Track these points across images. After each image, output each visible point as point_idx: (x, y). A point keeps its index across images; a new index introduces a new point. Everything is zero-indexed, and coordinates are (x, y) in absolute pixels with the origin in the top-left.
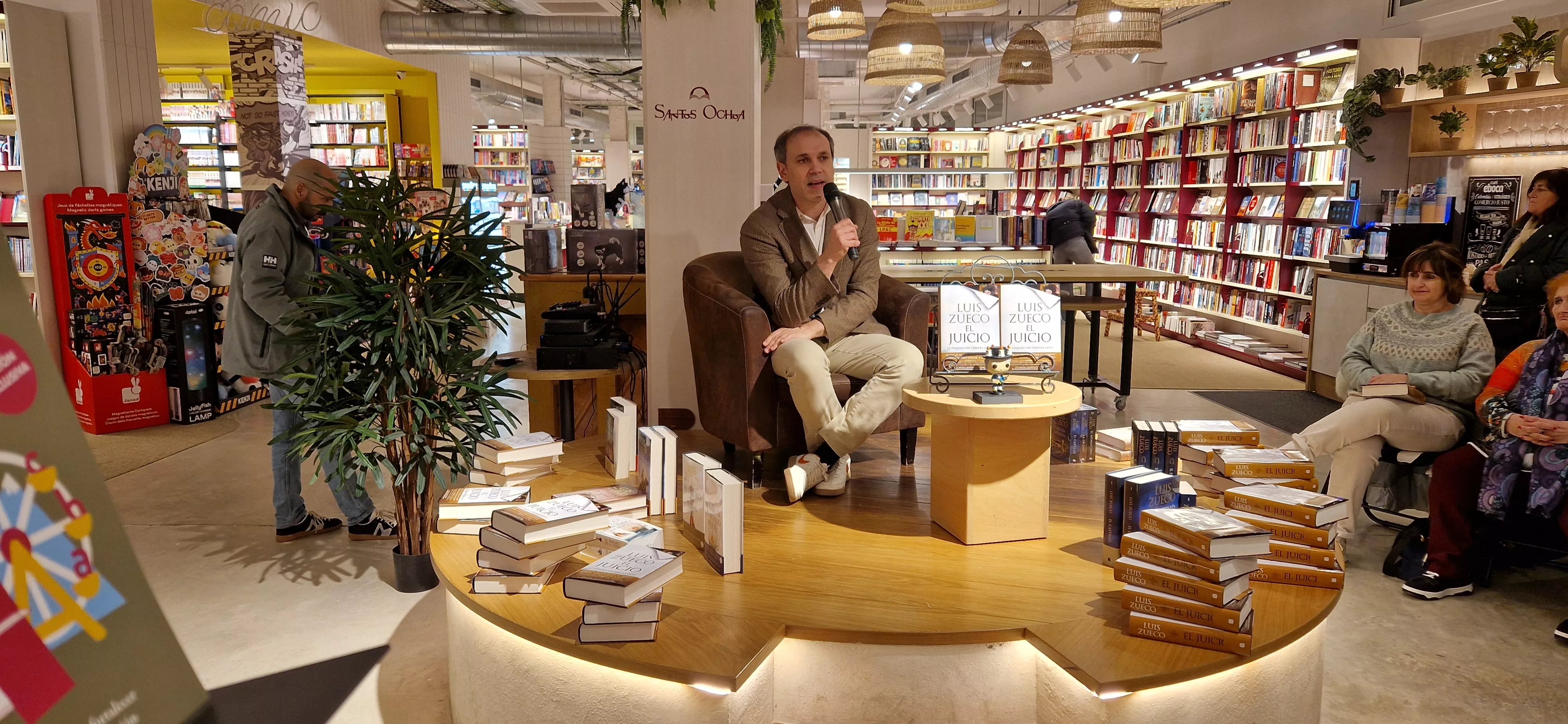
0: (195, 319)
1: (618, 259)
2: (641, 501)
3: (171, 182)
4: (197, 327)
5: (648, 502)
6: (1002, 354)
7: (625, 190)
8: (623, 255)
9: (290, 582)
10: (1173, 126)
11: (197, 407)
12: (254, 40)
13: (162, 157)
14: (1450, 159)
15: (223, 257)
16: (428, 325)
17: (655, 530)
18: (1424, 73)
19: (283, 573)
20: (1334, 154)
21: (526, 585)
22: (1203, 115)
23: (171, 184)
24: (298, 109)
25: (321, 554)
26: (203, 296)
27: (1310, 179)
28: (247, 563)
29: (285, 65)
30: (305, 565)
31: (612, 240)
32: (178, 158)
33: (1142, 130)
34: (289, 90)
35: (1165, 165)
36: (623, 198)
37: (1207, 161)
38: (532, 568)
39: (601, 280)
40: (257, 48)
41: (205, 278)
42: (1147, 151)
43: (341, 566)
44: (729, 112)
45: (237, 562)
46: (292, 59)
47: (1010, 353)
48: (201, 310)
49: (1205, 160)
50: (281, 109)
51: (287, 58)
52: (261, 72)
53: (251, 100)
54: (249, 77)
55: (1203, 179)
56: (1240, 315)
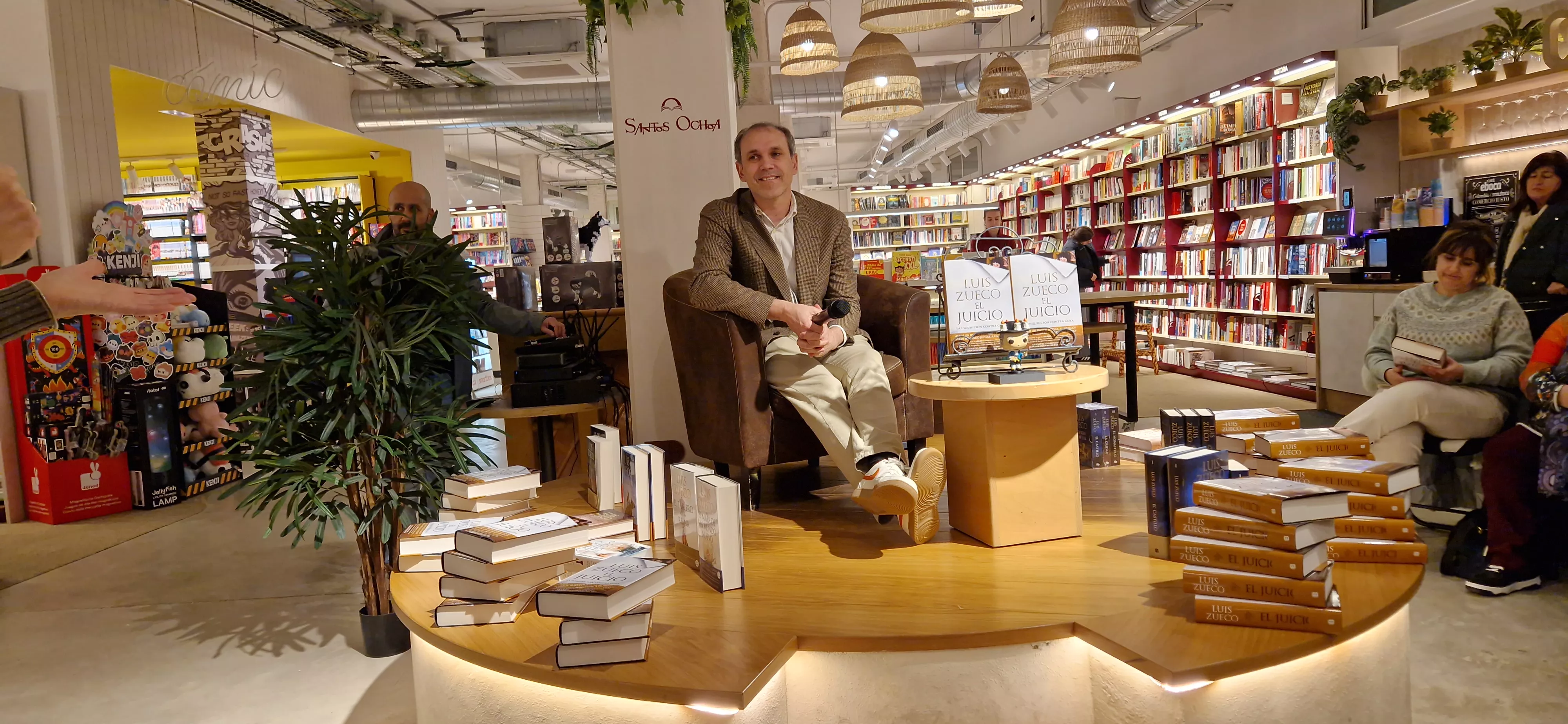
0: (157, 398)
1: (595, 293)
2: (628, 526)
3: (132, 260)
4: (160, 406)
5: (635, 526)
6: (1018, 328)
7: (600, 223)
8: (601, 288)
9: (247, 656)
10: (1153, 159)
11: (161, 491)
12: (220, 120)
13: (123, 234)
14: (1441, 161)
15: (188, 333)
16: (389, 356)
17: (643, 548)
18: (1406, 78)
19: (240, 646)
20: (1321, 168)
21: (496, 614)
22: (1182, 145)
23: (133, 262)
24: (267, 187)
25: (285, 625)
26: (166, 374)
27: (1299, 196)
28: (202, 639)
29: (253, 143)
30: (266, 637)
31: (588, 274)
32: (140, 235)
33: (1121, 167)
34: (257, 168)
35: (1148, 199)
36: (599, 232)
37: (1191, 191)
38: (504, 592)
39: (579, 315)
40: (224, 128)
41: (169, 354)
42: (1128, 187)
43: (306, 635)
44: (703, 123)
45: (190, 639)
46: (261, 137)
47: (1027, 327)
48: (164, 388)
49: (1188, 190)
50: (250, 187)
51: (255, 136)
52: (228, 151)
53: (219, 180)
54: (216, 157)
55: (1188, 208)
56: (1239, 341)
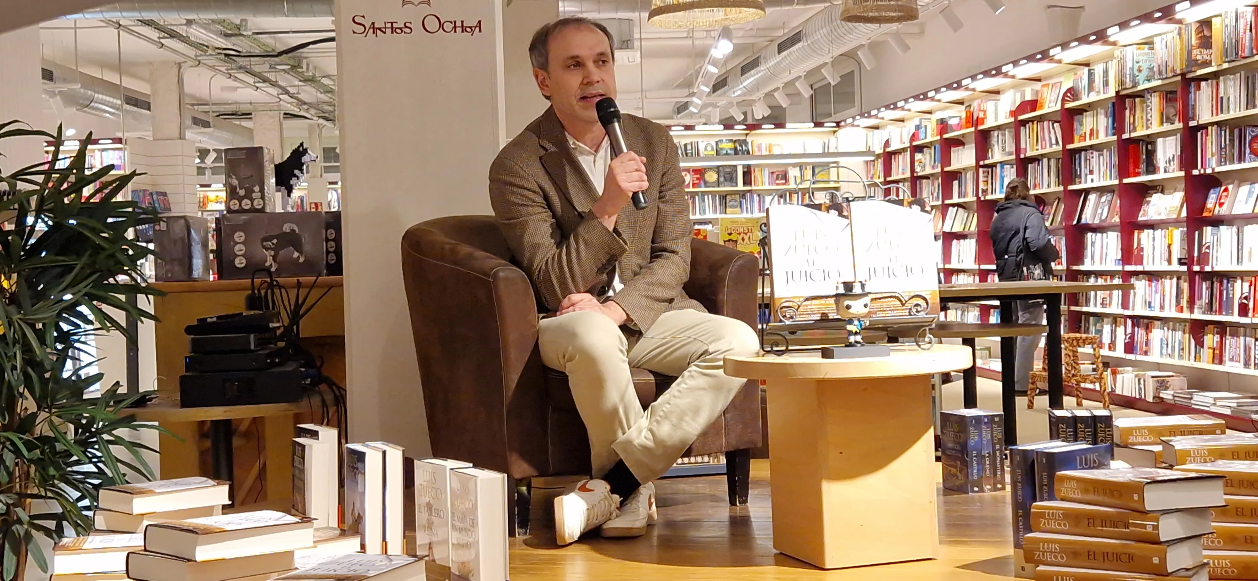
10: (1102, 96)
16: (23, 325)
22: (1141, 77)
33: (1058, 107)
35: (1096, 154)
37: (1154, 143)
42: (1068, 136)
49: (1150, 141)
55: (1151, 169)
56: (1221, 362)
